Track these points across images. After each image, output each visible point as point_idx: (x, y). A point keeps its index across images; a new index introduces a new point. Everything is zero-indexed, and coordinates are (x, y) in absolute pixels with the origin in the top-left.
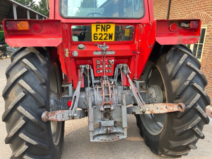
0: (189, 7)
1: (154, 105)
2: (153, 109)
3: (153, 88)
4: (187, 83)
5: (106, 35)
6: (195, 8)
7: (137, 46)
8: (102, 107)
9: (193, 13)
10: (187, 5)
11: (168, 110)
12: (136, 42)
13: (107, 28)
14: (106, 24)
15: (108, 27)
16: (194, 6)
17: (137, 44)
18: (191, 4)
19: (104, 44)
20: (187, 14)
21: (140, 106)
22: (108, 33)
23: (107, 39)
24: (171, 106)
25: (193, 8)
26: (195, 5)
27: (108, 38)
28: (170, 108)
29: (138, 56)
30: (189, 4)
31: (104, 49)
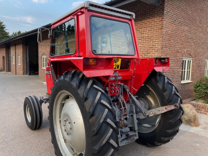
0: (118, 43)
1: (156, 109)
2: (156, 112)
3: (141, 100)
4: (173, 92)
5: (116, 66)
6: (123, 44)
7: (133, 72)
8: (122, 118)
9: (122, 48)
10: (117, 42)
11: (168, 110)
12: (131, 70)
13: (117, 61)
14: (117, 59)
15: (118, 60)
16: (122, 43)
18: (120, 41)
19: (118, 72)
20: (118, 48)
21: (144, 113)
22: (117, 64)
23: (116, 69)
24: (169, 107)
25: (121, 45)
26: (123, 43)
27: (116, 67)
28: (169, 108)
29: (133, 79)
30: (118, 42)
31: (117, 75)
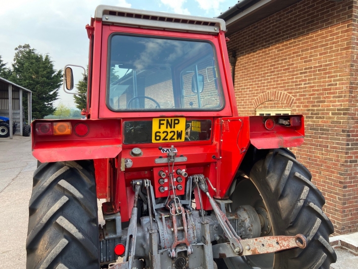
0: (262, 83)
1: (256, 240)
2: (257, 247)
3: (245, 210)
4: (301, 203)
5: (173, 134)
6: (270, 85)
7: (218, 147)
8: (173, 250)
9: (268, 93)
10: (259, 81)
11: (281, 247)
12: (215, 142)
13: (175, 124)
14: (173, 119)
15: (176, 122)
16: (268, 82)
17: (218, 145)
18: (265, 80)
19: (172, 146)
20: (260, 93)
21: (233, 244)
22: (175, 130)
23: (174, 139)
24: (285, 241)
25: (267, 86)
26: (270, 82)
27: (175, 137)
28: (284, 243)
29: (219, 163)
30: (261, 80)
31: (172, 154)
